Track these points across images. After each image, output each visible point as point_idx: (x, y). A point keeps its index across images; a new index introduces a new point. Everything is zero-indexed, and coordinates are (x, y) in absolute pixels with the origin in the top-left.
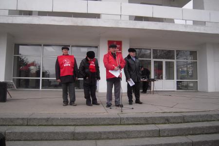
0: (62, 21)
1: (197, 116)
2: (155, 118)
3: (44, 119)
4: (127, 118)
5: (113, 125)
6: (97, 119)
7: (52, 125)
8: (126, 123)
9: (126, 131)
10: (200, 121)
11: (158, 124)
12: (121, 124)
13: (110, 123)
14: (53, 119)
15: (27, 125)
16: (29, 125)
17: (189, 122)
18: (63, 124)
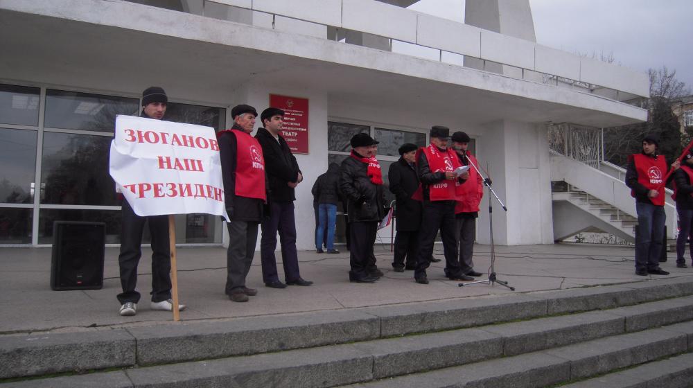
3: (417, 316)
7: (433, 331)
14: (434, 315)
15: (381, 337)
18: (452, 325)
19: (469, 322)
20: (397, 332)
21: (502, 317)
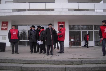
0: (34, 13)
1: (89, 61)
2: (65, 61)
3: (11, 60)
4: (50, 61)
5: (43, 64)
6: (35, 60)
7: (14, 63)
8: (50, 63)
9: (47, 67)
10: (91, 64)
11: (67, 64)
12: (47, 64)
13: (42, 63)
14: (15, 60)
15: (3, 63)
16: (4, 63)
17: (85, 64)
18: (19, 62)
19: (23, 62)
20: (6, 62)
21: (32, 63)
